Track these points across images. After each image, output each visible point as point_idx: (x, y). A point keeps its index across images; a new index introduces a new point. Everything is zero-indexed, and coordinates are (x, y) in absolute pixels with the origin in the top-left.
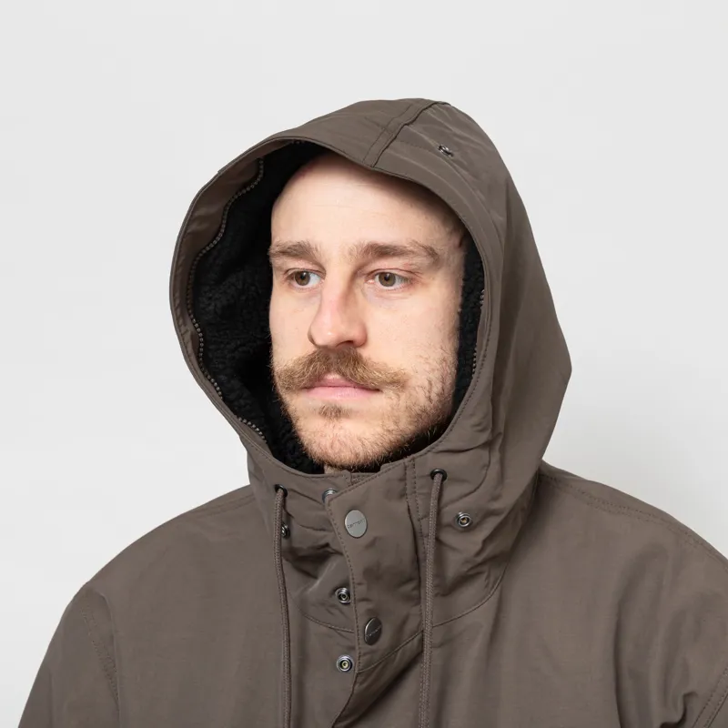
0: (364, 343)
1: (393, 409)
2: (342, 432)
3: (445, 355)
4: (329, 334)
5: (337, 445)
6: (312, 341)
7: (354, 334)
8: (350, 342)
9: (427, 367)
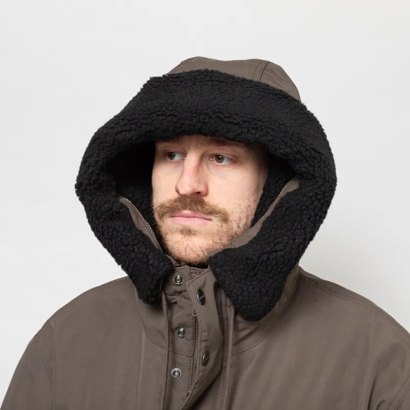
0: (206, 194)
1: (218, 231)
2: (191, 243)
3: (250, 204)
4: (188, 188)
5: (188, 250)
6: (177, 191)
7: (201, 188)
8: (199, 193)
9: (239, 210)
